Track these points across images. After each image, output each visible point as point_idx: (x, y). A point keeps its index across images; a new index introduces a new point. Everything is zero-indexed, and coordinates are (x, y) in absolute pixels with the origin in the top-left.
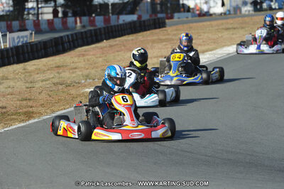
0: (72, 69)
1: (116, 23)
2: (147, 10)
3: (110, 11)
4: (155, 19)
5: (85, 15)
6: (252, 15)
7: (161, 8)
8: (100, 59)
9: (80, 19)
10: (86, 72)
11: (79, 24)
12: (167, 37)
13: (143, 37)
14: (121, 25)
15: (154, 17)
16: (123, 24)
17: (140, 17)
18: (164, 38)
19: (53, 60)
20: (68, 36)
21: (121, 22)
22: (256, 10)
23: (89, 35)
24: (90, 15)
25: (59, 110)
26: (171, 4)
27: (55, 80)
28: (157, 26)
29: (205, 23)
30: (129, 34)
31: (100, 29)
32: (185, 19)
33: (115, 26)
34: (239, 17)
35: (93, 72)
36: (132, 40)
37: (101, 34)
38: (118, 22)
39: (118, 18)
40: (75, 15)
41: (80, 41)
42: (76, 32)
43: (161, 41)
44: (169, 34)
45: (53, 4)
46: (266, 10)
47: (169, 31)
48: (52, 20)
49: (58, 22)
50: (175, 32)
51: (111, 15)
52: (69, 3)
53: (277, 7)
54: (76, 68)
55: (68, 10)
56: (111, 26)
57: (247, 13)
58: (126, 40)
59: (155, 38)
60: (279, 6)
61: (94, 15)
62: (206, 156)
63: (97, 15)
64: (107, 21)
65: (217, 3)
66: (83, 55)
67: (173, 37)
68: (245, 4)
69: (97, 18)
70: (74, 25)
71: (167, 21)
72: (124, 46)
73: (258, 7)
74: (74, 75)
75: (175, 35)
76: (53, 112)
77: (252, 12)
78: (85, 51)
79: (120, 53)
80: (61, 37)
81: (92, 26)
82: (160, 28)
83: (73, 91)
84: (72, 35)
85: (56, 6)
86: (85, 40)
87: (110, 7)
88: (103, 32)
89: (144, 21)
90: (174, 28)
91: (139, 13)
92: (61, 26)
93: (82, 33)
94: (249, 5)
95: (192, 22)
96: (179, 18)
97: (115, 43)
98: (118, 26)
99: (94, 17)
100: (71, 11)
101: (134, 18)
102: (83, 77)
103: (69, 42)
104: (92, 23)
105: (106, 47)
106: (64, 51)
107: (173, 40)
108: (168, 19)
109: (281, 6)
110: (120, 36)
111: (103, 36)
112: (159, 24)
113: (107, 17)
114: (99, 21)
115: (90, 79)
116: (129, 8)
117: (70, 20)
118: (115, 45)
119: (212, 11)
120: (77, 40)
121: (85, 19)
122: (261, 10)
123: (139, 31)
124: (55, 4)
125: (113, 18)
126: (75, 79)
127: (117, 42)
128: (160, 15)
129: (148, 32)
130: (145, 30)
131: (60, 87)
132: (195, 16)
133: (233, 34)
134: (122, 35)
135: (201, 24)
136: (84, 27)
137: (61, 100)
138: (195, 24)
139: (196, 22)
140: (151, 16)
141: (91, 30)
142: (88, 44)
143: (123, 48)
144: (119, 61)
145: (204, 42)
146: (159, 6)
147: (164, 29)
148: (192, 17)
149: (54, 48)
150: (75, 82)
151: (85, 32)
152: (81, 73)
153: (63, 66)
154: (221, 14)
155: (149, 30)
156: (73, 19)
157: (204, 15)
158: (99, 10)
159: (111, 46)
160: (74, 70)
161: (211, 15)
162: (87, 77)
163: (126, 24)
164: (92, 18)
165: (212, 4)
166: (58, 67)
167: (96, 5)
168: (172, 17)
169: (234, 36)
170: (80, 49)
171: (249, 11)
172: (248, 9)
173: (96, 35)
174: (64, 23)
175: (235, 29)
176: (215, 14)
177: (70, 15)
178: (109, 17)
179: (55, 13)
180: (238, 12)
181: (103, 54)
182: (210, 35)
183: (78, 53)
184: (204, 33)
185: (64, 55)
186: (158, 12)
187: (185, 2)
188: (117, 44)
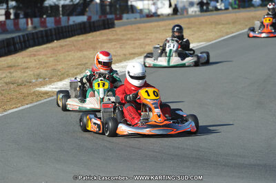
0: (24, 68)
1: (66, 25)
2: (97, 11)
3: (61, 13)
4: (104, 21)
5: (35, 17)
6: (198, 16)
7: (110, 9)
8: (51, 59)
9: (32, 21)
10: (37, 72)
11: (30, 25)
12: (116, 37)
13: (93, 37)
14: (71, 26)
15: (103, 18)
16: (73, 25)
17: (89, 18)
18: (113, 38)
19: (5, 61)
20: (19, 36)
21: (71, 23)
22: (202, 10)
23: (39, 36)
24: (41, 16)
25: (10, 109)
26: (120, 6)
27: (8, 80)
28: (107, 26)
29: (153, 24)
30: (79, 34)
31: (50, 30)
32: (133, 20)
33: (65, 27)
34: (185, 17)
35: (44, 71)
36: (82, 40)
37: (51, 35)
38: (68, 22)
39: (69, 19)
40: (26, 16)
41: (31, 42)
42: (27, 32)
43: (110, 41)
44: (117, 35)
45: (5, 6)
46: (212, 11)
47: (118, 31)
48: (5, 21)
49: (10, 24)
50: (124, 33)
51: (61, 16)
52: (21, 5)
53: (223, 8)
54: (27, 68)
55: (19, 12)
56: (62, 27)
57: (193, 13)
58: (76, 41)
59: (105, 38)
60: (225, 6)
61: (45, 16)
62: (154, 152)
63: (47, 16)
64: (58, 22)
65: (164, 4)
66: (35, 55)
67: (122, 38)
68: (192, 4)
69: (48, 19)
70: (25, 26)
71: (116, 22)
72: (74, 46)
73: (205, 7)
74: (25, 75)
75: (123, 35)
76: (5, 110)
77: (198, 13)
78: (36, 52)
79: (70, 53)
80: (13, 38)
81: (42, 27)
82: (109, 28)
83: (25, 90)
84: (23, 36)
85: (8, 8)
86: (36, 40)
87: (61, 9)
88: (54, 33)
89: (94, 22)
90: (123, 28)
91: (88, 14)
92: (12, 27)
93: (33, 33)
94: (195, 6)
95: (140, 23)
96: (127, 19)
97: (65, 43)
98: (68, 26)
99: (45, 19)
100: (23, 13)
101: (84, 19)
102: (34, 76)
103: (21, 43)
104: (43, 23)
105: (57, 47)
106: (16, 51)
107: (122, 40)
108: (117, 19)
109: (227, 7)
110: (70, 37)
111: (54, 37)
112: (108, 25)
113: (58, 18)
114: (50, 22)
115: (41, 78)
116: (79, 9)
117: (22, 21)
118: (66, 45)
119: (160, 12)
120: (28, 40)
121: (36, 20)
122: (207, 10)
123: (89, 32)
124: (8, 7)
125: (63, 19)
126: (26, 78)
127: (68, 43)
128: (109, 16)
129: (98, 33)
130: (95, 31)
131: (12, 86)
132: (144, 17)
134: (72, 36)
135: (149, 24)
136: (35, 28)
137: (13, 99)
138: (143, 25)
139: (144, 22)
140: (100, 17)
141: (42, 31)
142: (39, 44)
143: (73, 48)
144: (69, 61)
146: (108, 7)
147: (113, 29)
148: (141, 17)
149: (6, 49)
150: (26, 81)
151: (36, 33)
152: (32, 73)
153: (14, 66)
154: (169, 15)
155: (98, 30)
156: (24, 20)
157: (152, 16)
158: (49, 12)
159: (61, 46)
160: (26, 70)
161: (159, 16)
162: (38, 76)
163: (76, 25)
164: (43, 20)
165: (159, 4)
166: (10, 67)
167: (47, 7)
168: (120, 18)
170: (31, 49)
171: (196, 12)
172: (194, 10)
173: (47, 36)
174: (16, 25)
176: (162, 15)
177: (21, 16)
178: (60, 18)
179: (7, 15)
180: (185, 13)
181: (54, 54)
182: (158, 35)
183: (29, 54)
184: (152, 33)
185: (16, 55)
186: (108, 14)
187: (134, 3)
188: (68, 45)
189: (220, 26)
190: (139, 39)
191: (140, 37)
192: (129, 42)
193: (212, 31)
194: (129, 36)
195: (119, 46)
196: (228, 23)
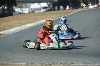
13: (7, 18)
18: (16, 18)
28: (10, 15)
36: (3, 19)
59: (12, 18)
89: (6, 13)
133: (41, 17)
143: (1, 21)
145: (31, 19)
169: (42, 17)
175: (41, 15)
189: (55, 14)
190: (26, 19)
191: (26, 18)
192: (22, 19)
193: (53, 16)
194: (21, 18)
195: (19, 21)
196: (58, 14)
